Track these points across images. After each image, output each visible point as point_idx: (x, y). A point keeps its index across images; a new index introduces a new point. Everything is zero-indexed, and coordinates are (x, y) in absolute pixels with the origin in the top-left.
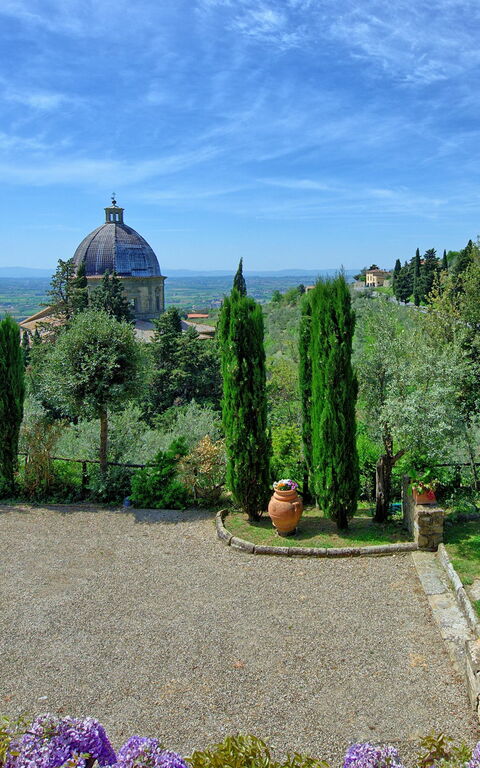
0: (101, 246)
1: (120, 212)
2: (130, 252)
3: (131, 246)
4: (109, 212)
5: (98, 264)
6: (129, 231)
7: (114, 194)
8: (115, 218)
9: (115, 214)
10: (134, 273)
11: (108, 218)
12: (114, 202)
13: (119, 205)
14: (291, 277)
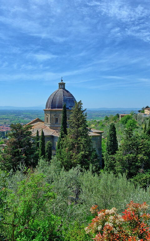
0: (58, 97)
1: (64, 84)
2: (69, 100)
3: (68, 97)
4: (60, 84)
5: (57, 104)
6: (68, 92)
7: (62, 77)
8: (62, 86)
9: (62, 85)
10: (70, 108)
11: (60, 87)
12: (62, 81)
13: (64, 82)
14: (103, 111)
